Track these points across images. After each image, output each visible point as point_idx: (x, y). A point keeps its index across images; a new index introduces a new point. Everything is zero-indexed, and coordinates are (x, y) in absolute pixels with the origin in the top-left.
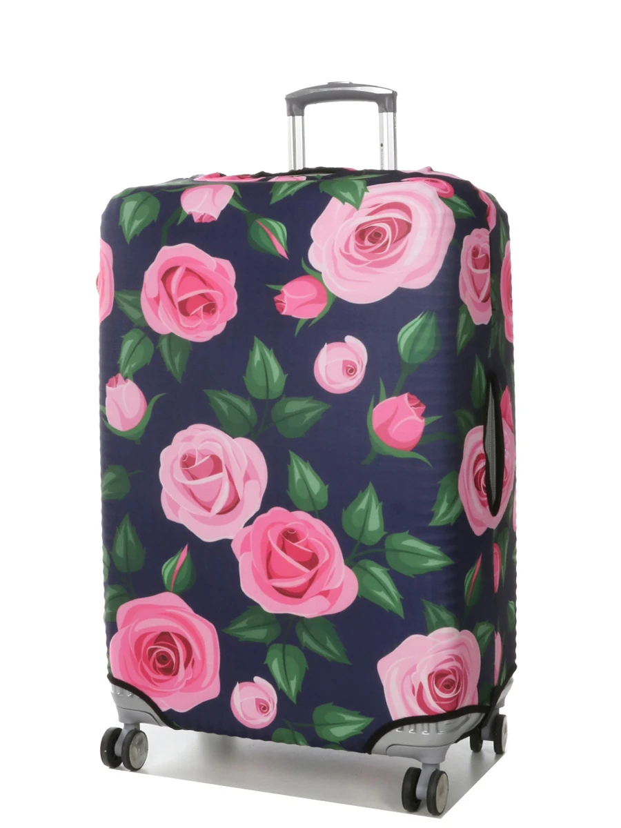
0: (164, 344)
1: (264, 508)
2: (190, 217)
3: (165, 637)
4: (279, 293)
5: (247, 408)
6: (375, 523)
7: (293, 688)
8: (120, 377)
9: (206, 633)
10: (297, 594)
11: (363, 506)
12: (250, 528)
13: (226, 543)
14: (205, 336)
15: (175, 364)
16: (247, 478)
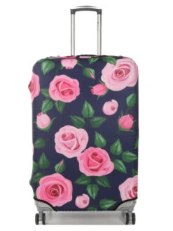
0: (56, 104)
1: (87, 148)
2: (65, 67)
3: (55, 186)
4: (92, 88)
5: (82, 120)
6: (119, 149)
7: (94, 196)
8: (42, 113)
9: (68, 184)
10: (96, 170)
11: (116, 145)
12: (83, 153)
13: (75, 158)
14: (70, 101)
15: (60, 109)
16: (82, 139)
